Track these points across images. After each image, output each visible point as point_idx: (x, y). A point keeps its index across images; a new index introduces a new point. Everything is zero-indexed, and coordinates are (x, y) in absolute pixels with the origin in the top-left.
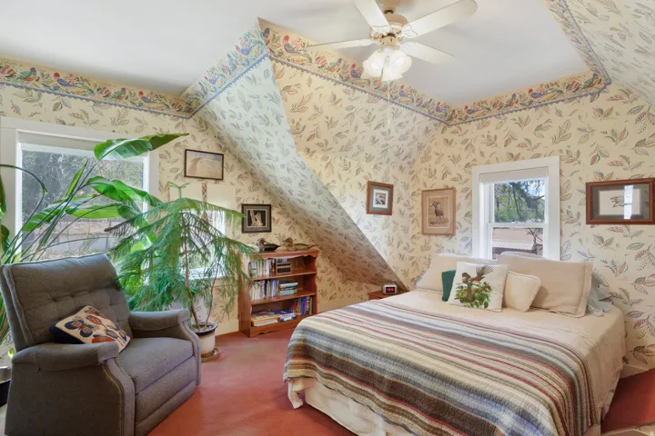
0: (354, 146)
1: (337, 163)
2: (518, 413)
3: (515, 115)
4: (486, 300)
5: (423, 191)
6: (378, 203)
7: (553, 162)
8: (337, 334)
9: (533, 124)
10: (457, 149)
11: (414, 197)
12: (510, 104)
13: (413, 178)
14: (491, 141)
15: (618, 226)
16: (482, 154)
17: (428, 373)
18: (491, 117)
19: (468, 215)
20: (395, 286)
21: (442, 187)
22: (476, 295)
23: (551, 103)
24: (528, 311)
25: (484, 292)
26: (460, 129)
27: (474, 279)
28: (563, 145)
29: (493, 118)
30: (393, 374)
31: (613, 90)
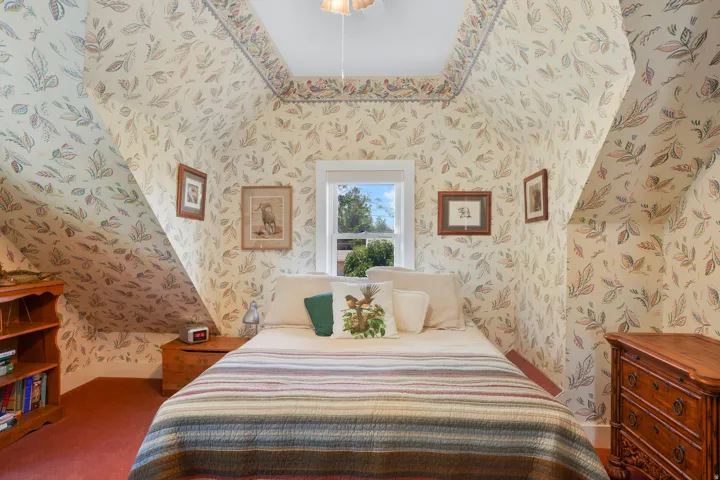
0: (172, 101)
1: (142, 124)
2: (557, 433)
3: (370, 106)
4: (381, 326)
5: (244, 188)
6: (190, 200)
7: (408, 165)
8: (263, 413)
9: (388, 121)
10: (296, 135)
11: (228, 195)
12: (363, 91)
13: (226, 167)
14: (340, 132)
15: (464, 236)
16: (329, 146)
17: (442, 425)
18: (340, 101)
19: (311, 222)
20: (206, 328)
21: (274, 185)
22: (369, 321)
23: (407, 101)
24: (423, 331)
25: (377, 317)
26: (300, 108)
27: (362, 303)
28: (417, 149)
29: (343, 103)
30: (386, 443)
31: (461, 100)
